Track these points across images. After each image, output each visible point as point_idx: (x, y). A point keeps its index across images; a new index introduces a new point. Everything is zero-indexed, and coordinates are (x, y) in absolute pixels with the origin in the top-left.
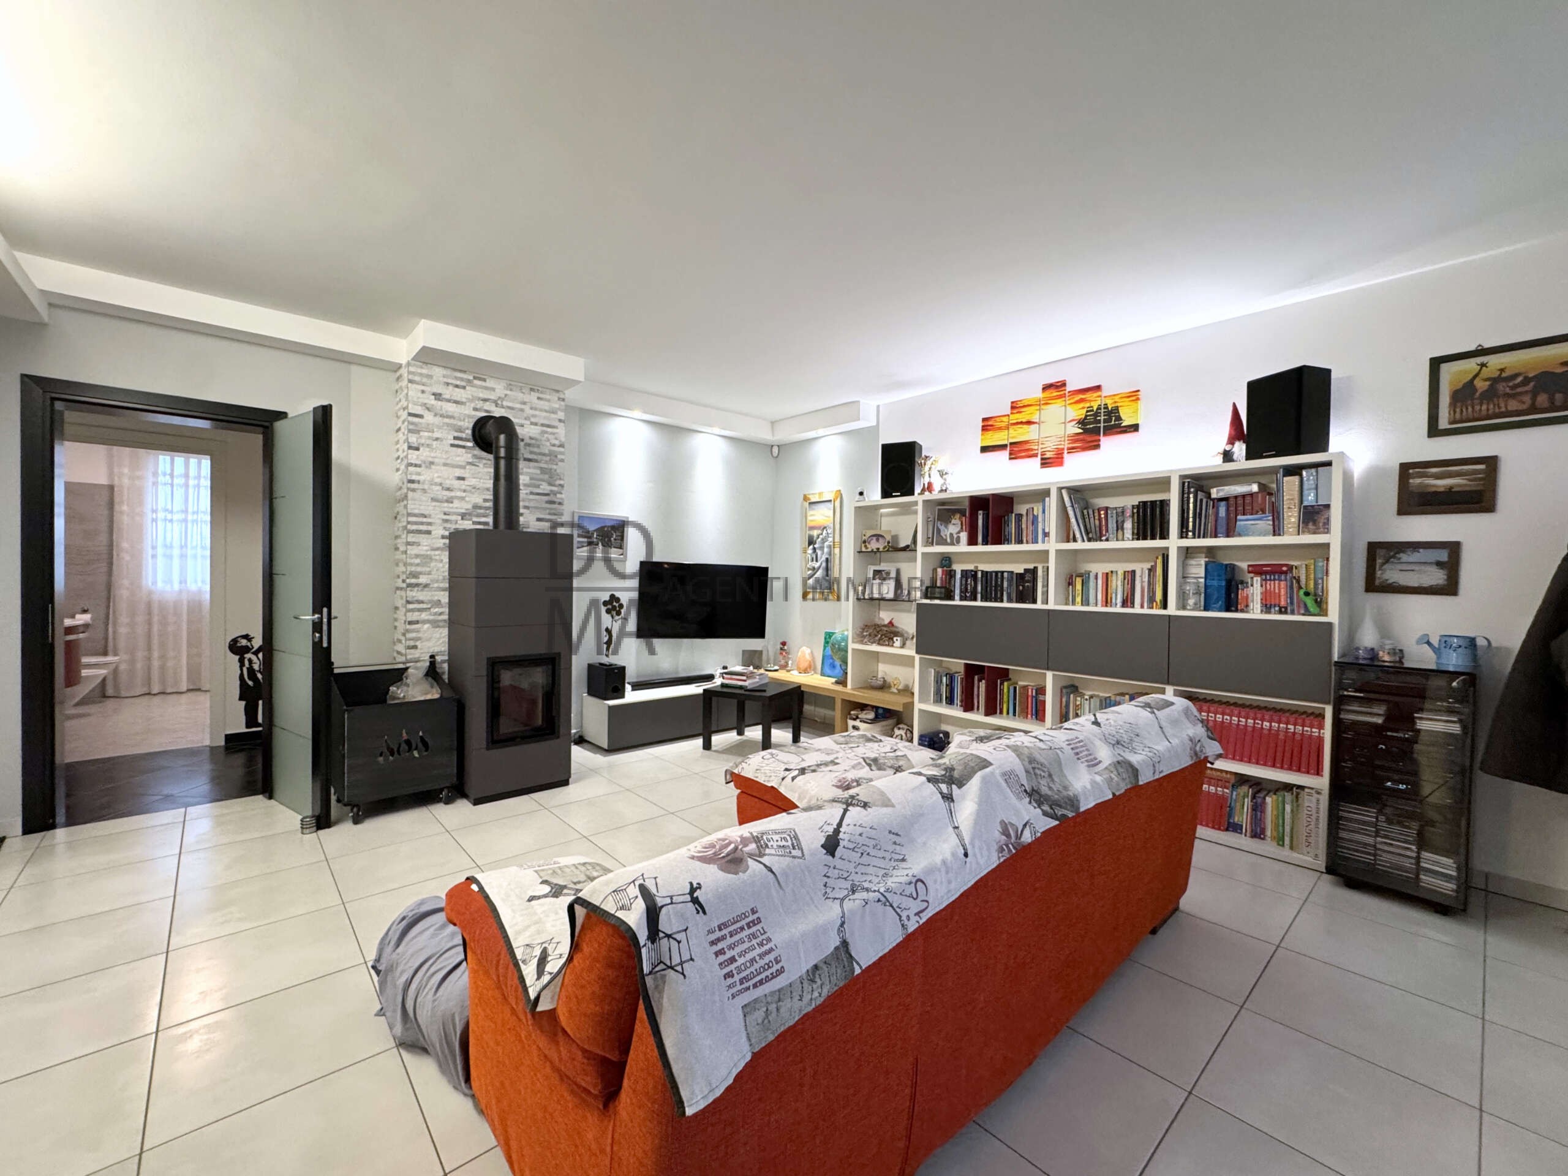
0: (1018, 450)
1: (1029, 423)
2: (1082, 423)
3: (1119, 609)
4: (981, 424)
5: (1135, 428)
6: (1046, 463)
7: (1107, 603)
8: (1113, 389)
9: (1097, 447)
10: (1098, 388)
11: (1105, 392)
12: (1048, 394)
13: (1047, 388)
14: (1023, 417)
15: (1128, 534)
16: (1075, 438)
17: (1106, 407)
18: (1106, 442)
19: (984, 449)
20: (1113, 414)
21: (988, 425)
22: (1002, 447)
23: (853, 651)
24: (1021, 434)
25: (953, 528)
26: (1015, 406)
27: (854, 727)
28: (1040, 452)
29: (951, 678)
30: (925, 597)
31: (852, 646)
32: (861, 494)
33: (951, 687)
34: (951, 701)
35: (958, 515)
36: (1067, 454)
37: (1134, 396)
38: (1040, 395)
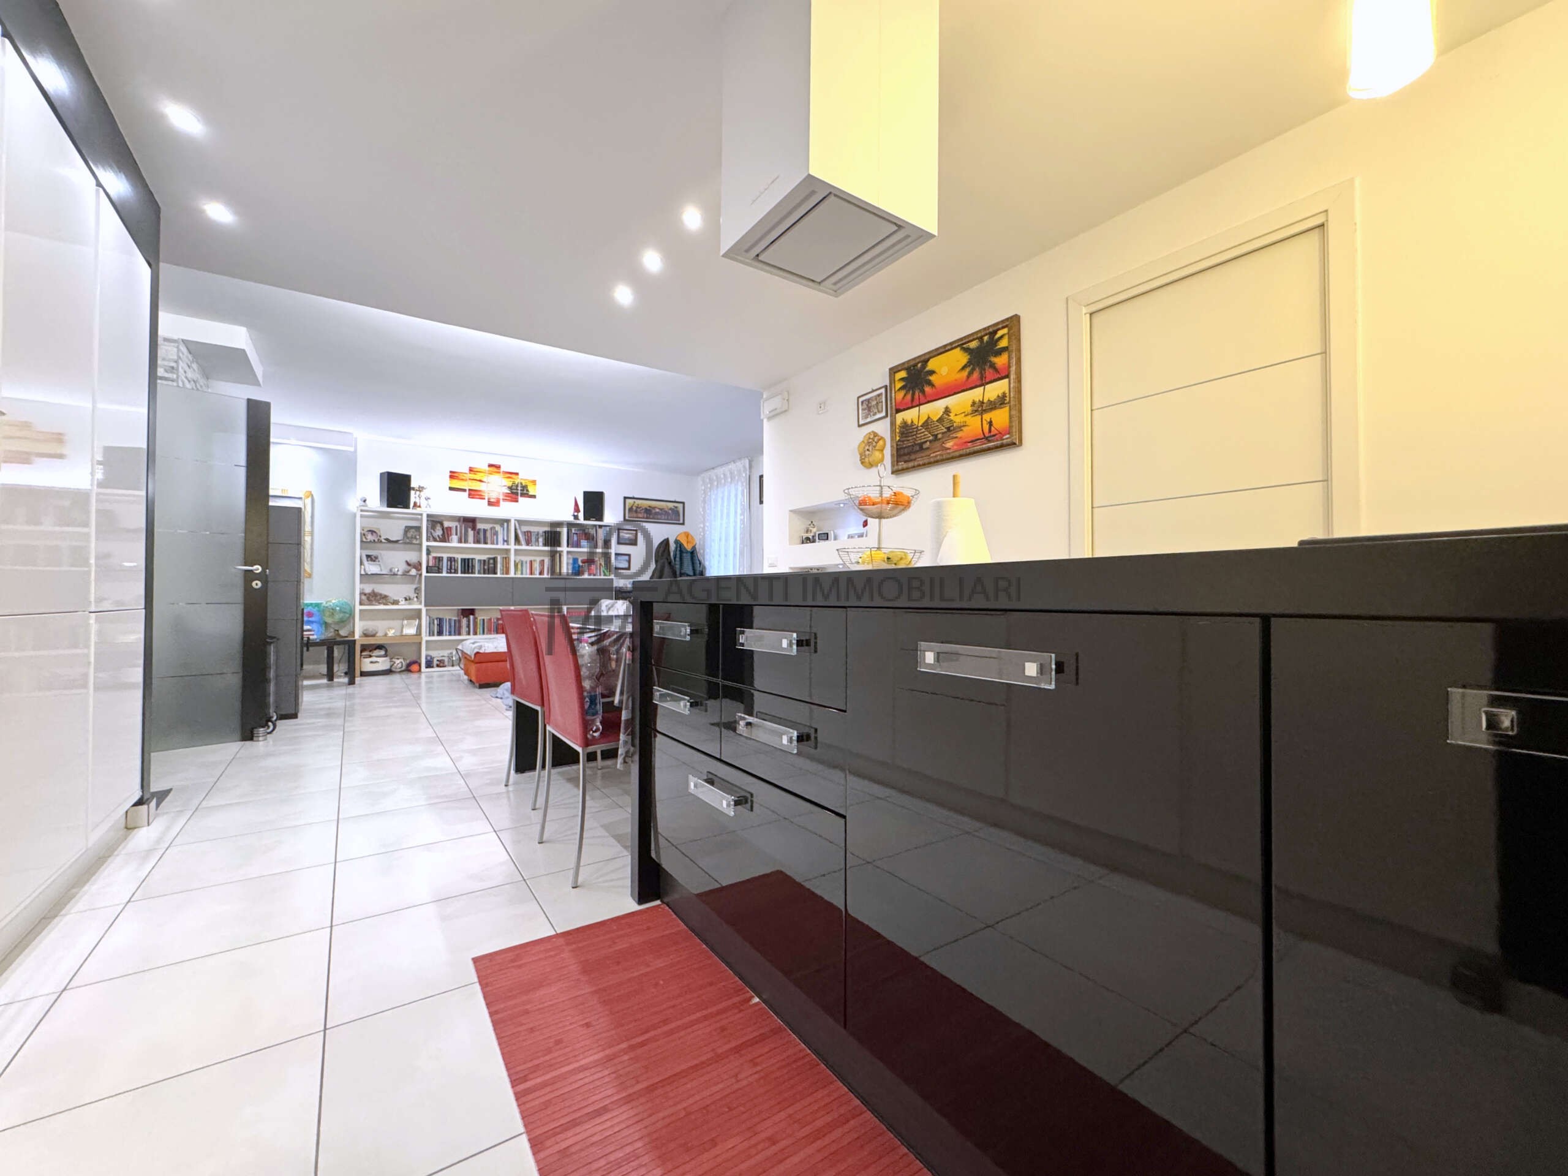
0: (473, 494)
1: (481, 481)
2: (510, 488)
3: (538, 576)
4: (449, 474)
5: (534, 497)
6: (490, 503)
7: (531, 574)
8: (524, 476)
9: (517, 501)
10: (517, 474)
11: (520, 476)
12: (492, 469)
13: (490, 466)
14: (478, 477)
15: (541, 544)
16: (507, 495)
17: (521, 484)
18: (521, 499)
19: (451, 489)
20: (524, 488)
21: (453, 475)
22: (464, 490)
23: (360, 610)
24: (476, 486)
25: (439, 532)
26: (471, 470)
27: (372, 662)
28: (486, 498)
29: (440, 620)
30: (427, 572)
31: (358, 608)
32: (365, 501)
33: (440, 626)
34: (440, 633)
35: (439, 525)
36: (501, 502)
37: (534, 482)
38: (487, 468)
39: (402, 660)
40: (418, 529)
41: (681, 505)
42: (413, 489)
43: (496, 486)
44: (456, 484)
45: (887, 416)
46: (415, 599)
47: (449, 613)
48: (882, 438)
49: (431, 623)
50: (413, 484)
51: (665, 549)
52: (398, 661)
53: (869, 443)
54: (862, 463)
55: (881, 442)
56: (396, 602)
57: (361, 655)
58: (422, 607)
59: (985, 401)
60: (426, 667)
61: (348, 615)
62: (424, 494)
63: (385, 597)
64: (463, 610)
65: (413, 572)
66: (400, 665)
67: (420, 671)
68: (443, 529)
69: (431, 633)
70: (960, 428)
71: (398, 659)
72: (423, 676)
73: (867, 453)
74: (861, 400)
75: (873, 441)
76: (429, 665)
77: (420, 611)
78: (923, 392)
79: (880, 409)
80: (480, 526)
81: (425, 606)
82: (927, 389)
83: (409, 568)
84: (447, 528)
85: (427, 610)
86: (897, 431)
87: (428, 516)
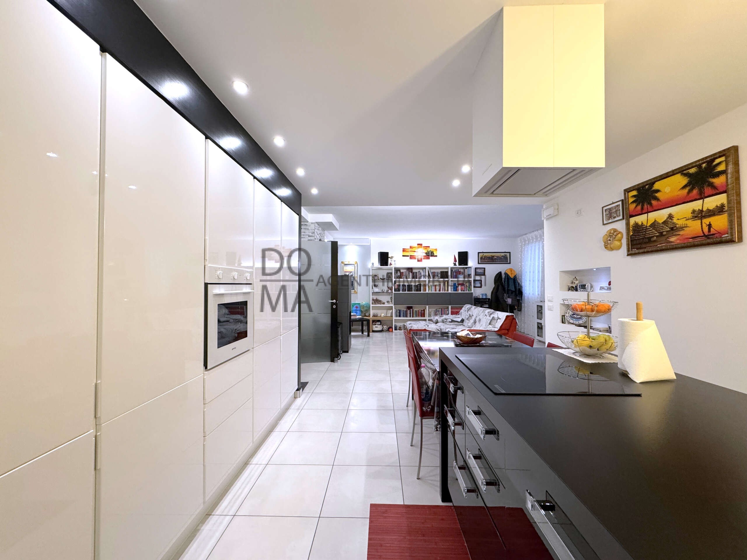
0: (412, 257)
1: (414, 251)
2: (426, 253)
3: (438, 292)
4: (402, 250)
5: (436, 256)
6: (418, 261)
7: (435, 291)
8: (432, 248)
9: (429, 259)
10: (429, 247)
11: (431, 248)
12: (419, 246)
13: (418, 244)
15: (439, 277)
16: (425, 256)
17: (431, 251)
18: (431, 258)
19: (403, 256)
20: (432, 252)
21: (404, 250)
22: (408, 256)
23: (372, 306)
24: (412, 254)
25: (399, 274)
26: (411, 247)
27: (376, 327)
28: (417, 258)
29: (400, 311)
30: (395, 291)
31: (371, 305)
32: (373, 264)
33: (400, 313)
34: (400, 316)
35: (399, 271)
36: (423, 260)
37: (436, 250)
38: (417, 246)
39: (386, 326)
40: (391, 273)
41: (509, 254)
42: (390, 257)
43: (420, 253)
44: (405, 254)
45: (623, 218)
46: (391, 302)
47: (403, 308)
48: (620, 233)
49: (396, 312)
50: (389, 256)
51: (499, 277)
52: (385, 327)
53: (610, 236)
54: (606, 248)
55: (619, 235)
56: (384, 303)
57: (372, 324)
58: (393, 305)
59: (704, 209)
60: (395, 330)
61: (368, 308)
62: (393, 259)
63: (380, 301)
64: (408, 307)
65: (390, 291)
66: (385, 329)
67: (392, 331)
68: (400, 273)
69: (396, 316)
70: (682, 228)
71: (385, 326)
72: (394, 334)
73: (609, 242)
74: (605, 208)
75: (613, 235)
76: (396, 329)
77: (392, 307)
78: (651, 204)
79: (618, 214)
80: (414, 271)
81: (394, 305)
82: (654, 202)
83: (388, 289)
84: (402, 272)
85: (394, 306)
86: (631, 229)
87: (395, 268)
